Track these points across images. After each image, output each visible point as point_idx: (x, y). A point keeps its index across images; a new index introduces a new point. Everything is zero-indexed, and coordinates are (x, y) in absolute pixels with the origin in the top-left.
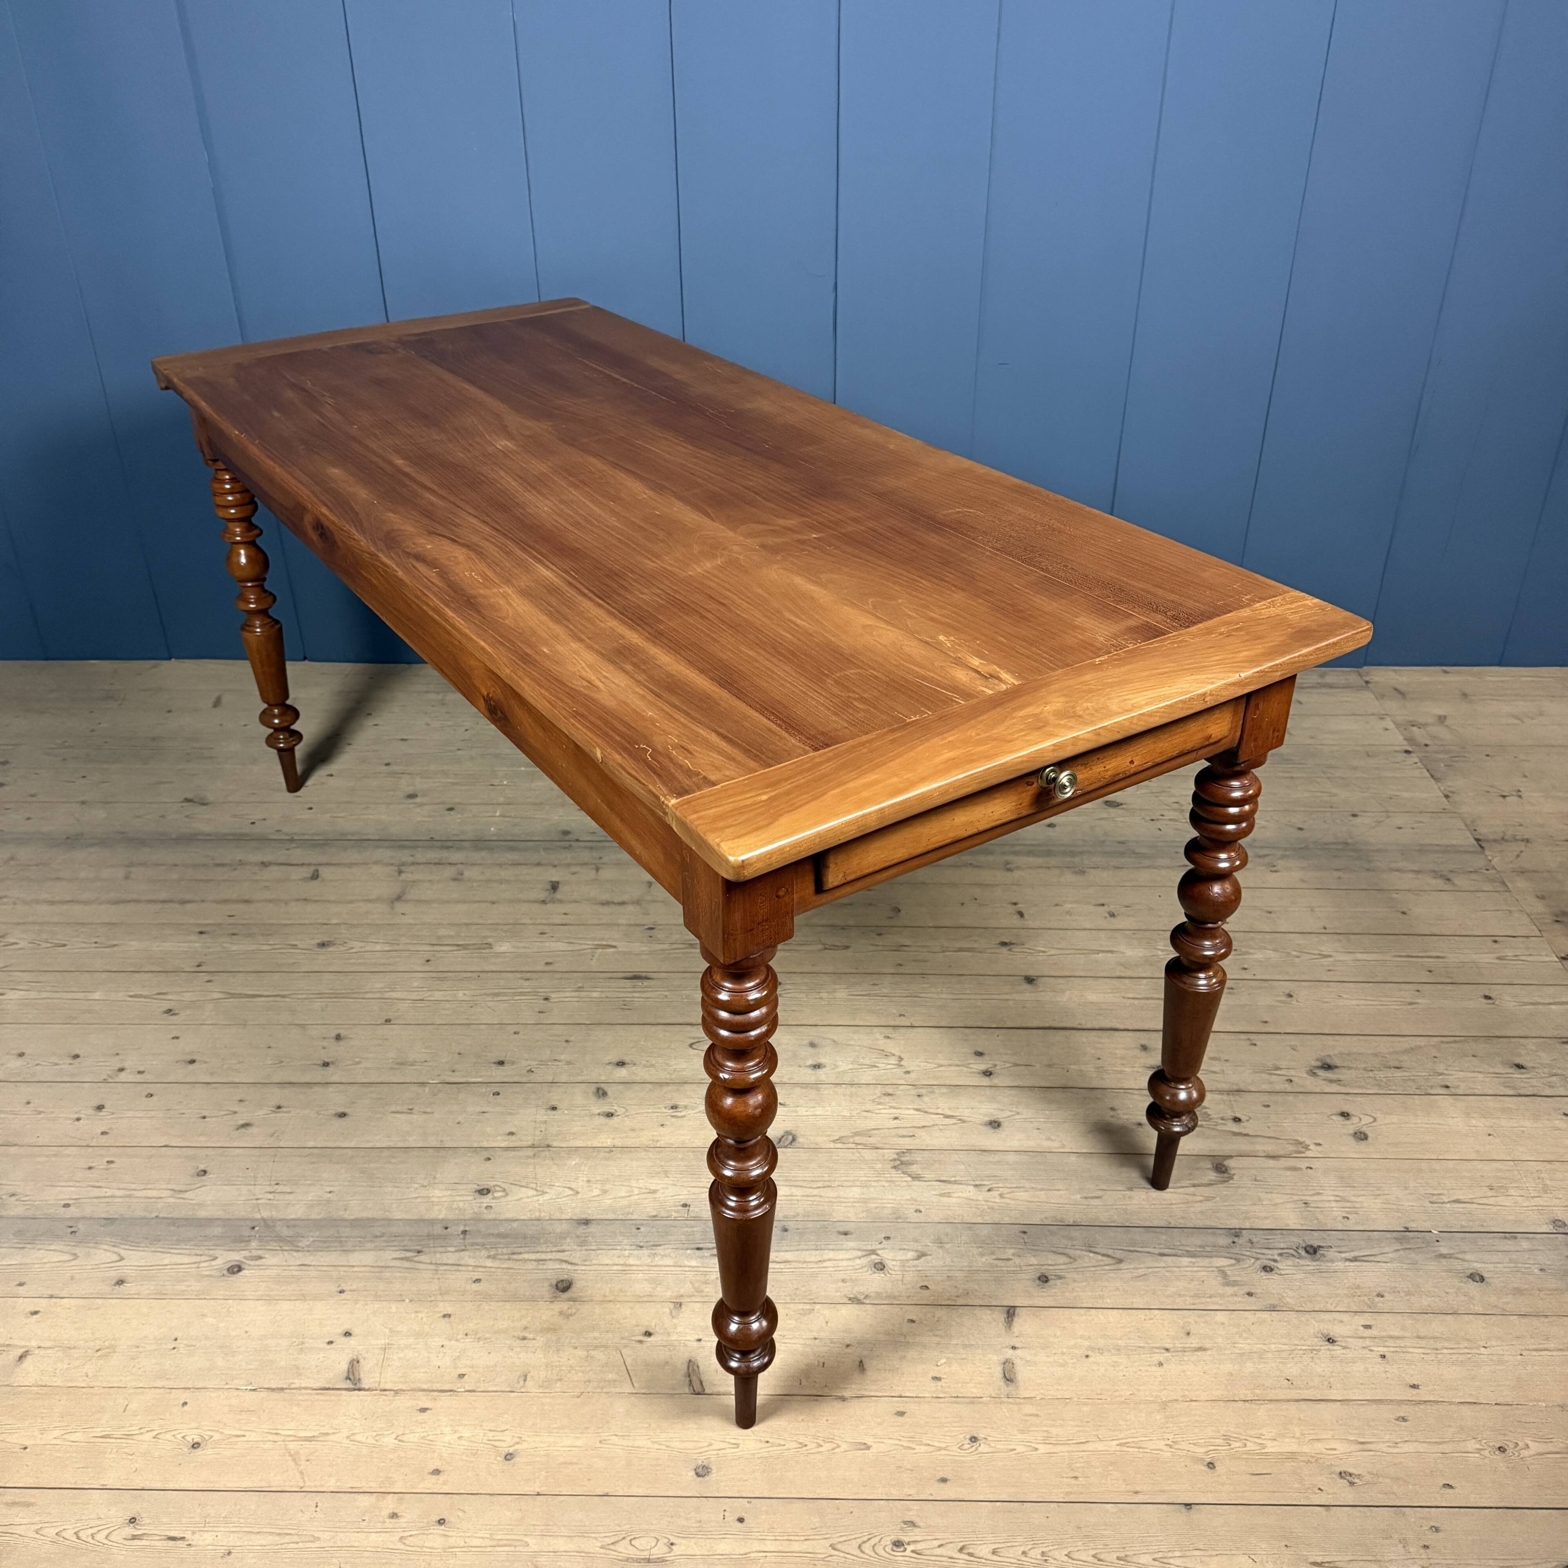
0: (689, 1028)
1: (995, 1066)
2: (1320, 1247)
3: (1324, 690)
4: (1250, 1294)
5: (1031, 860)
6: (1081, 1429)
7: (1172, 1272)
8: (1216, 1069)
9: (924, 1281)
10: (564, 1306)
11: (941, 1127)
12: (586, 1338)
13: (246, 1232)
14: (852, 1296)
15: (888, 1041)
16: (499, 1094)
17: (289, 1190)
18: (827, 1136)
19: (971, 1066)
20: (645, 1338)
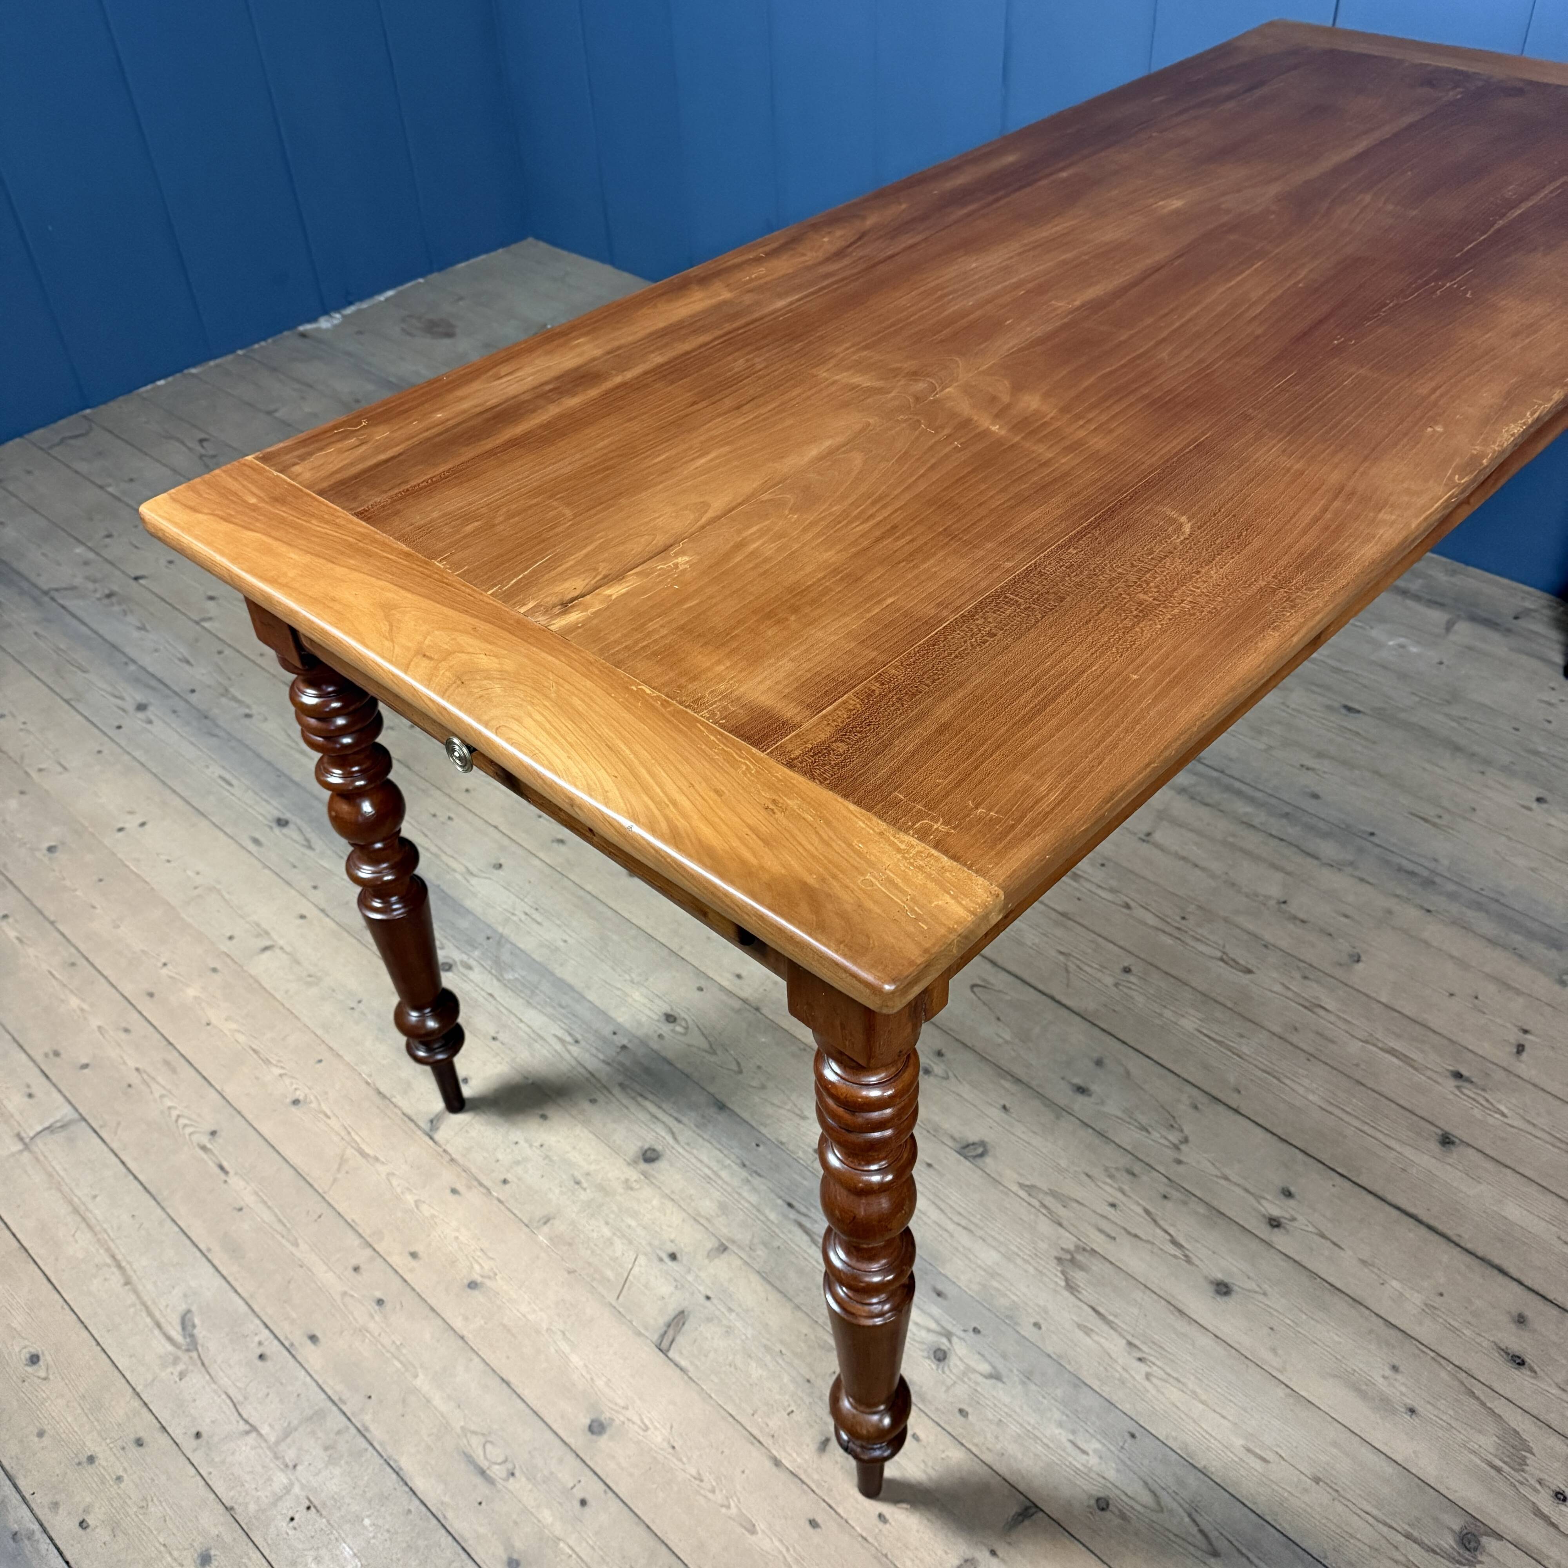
1: (1293, 1219)
9: (970, 1405)
10: (635, 1176)
12: (623, 1221)
15: (1191, 1110)
17: (539, 920)
18: (1019, 1173)
19: (1264, 1202)
20: (667, 1259)
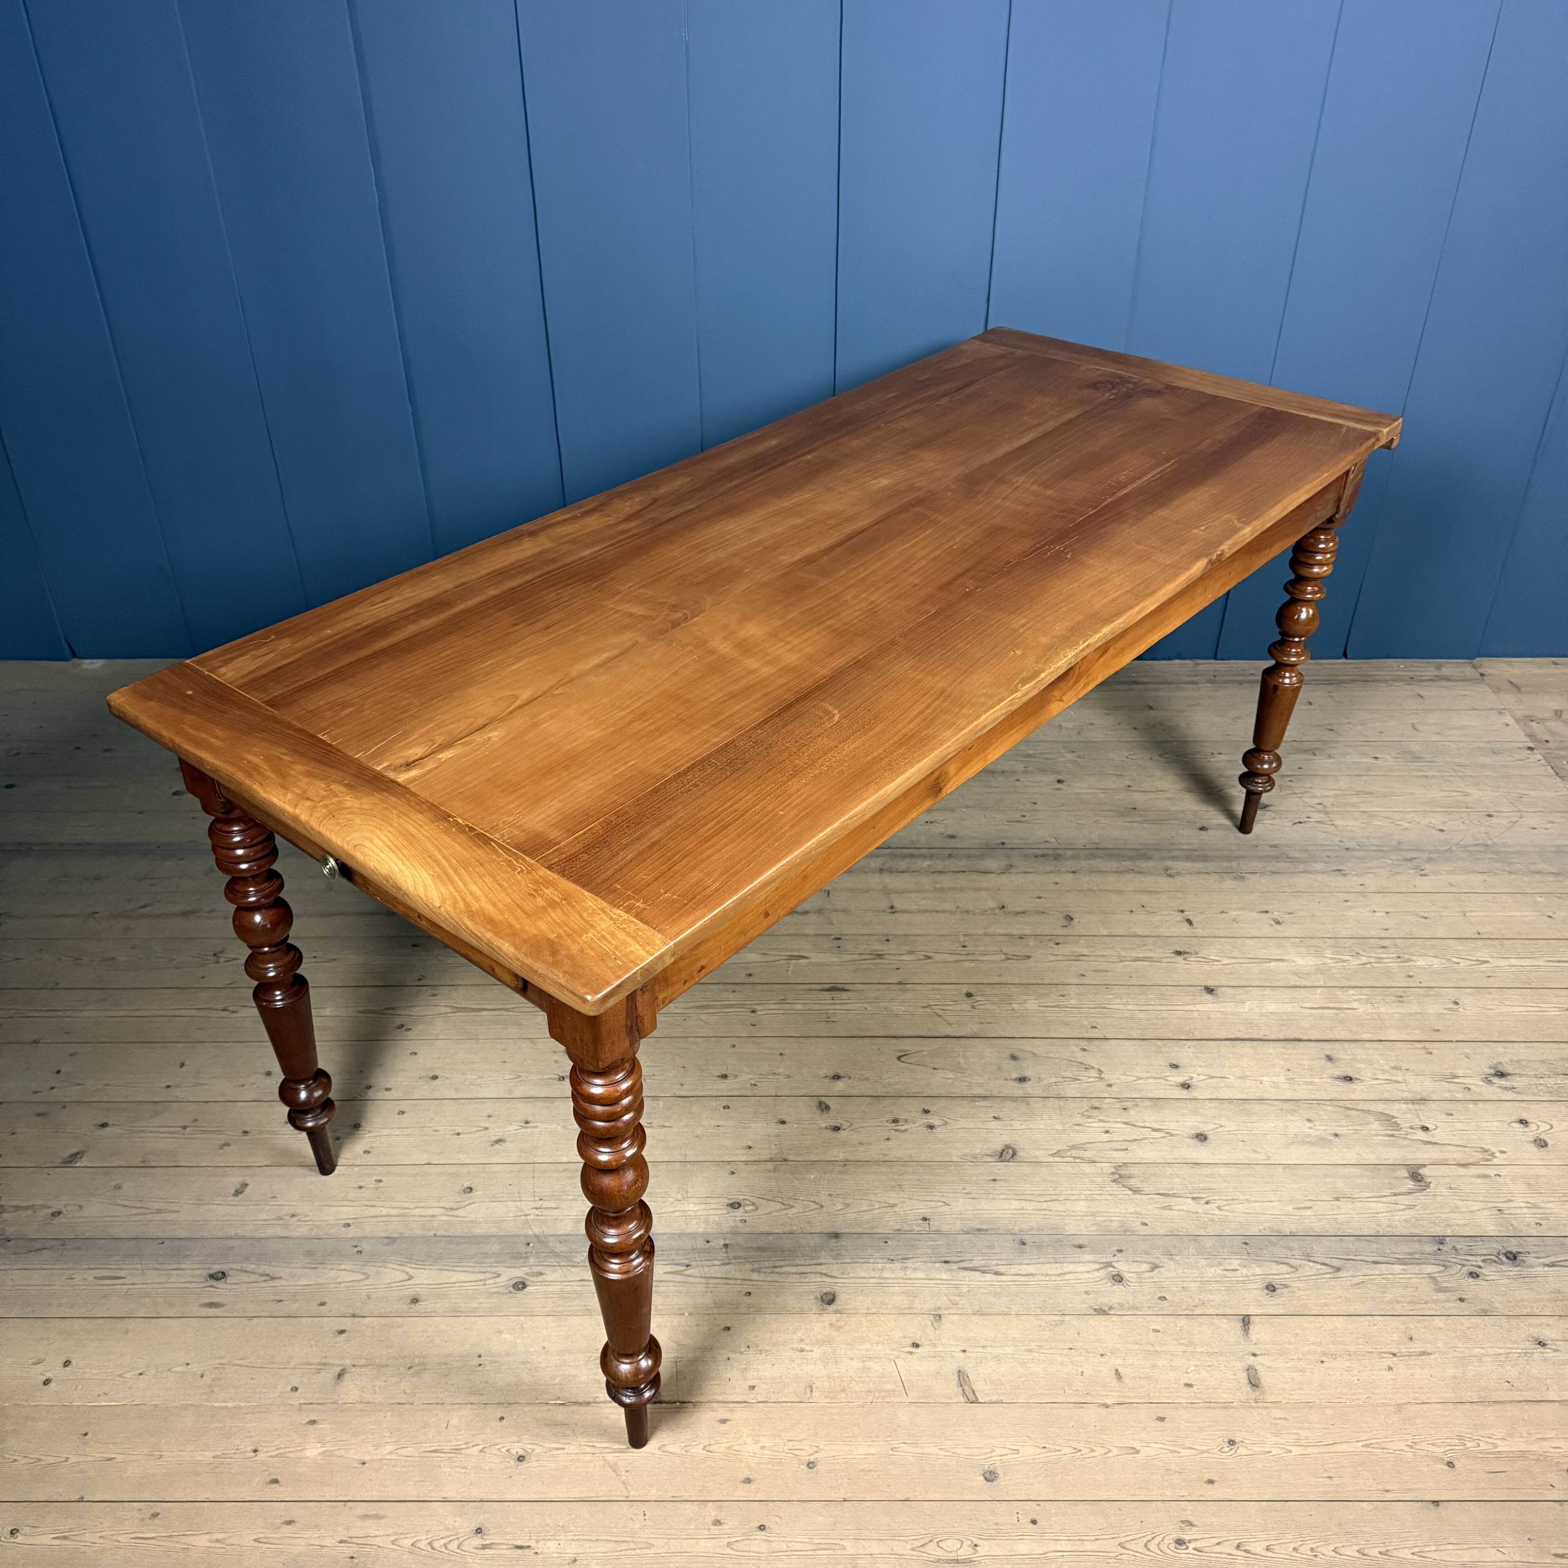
0: (894, 1041)
1: (1192, 1078)
2: (1519, 1253)
3: (1443, 683)
4: (1461, 1300)
5: (1189, 865)
6: (1327, 1431)
7: (1388, 1279)
8: (1399, 1078)
9: (1161, 1292)
10: (833, 1318)
11: (1151, 1141)
12: (859, 1350)
13: (523, 1249)
14: (1097, 1307)
15: (1085, 1053)
16: (728, 1108)
17: (554, 1206)
18: (1045, 1150)
19: (1169, 1078)
20: (913, 1350)
